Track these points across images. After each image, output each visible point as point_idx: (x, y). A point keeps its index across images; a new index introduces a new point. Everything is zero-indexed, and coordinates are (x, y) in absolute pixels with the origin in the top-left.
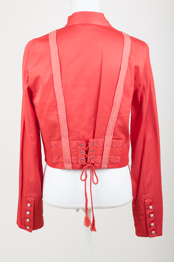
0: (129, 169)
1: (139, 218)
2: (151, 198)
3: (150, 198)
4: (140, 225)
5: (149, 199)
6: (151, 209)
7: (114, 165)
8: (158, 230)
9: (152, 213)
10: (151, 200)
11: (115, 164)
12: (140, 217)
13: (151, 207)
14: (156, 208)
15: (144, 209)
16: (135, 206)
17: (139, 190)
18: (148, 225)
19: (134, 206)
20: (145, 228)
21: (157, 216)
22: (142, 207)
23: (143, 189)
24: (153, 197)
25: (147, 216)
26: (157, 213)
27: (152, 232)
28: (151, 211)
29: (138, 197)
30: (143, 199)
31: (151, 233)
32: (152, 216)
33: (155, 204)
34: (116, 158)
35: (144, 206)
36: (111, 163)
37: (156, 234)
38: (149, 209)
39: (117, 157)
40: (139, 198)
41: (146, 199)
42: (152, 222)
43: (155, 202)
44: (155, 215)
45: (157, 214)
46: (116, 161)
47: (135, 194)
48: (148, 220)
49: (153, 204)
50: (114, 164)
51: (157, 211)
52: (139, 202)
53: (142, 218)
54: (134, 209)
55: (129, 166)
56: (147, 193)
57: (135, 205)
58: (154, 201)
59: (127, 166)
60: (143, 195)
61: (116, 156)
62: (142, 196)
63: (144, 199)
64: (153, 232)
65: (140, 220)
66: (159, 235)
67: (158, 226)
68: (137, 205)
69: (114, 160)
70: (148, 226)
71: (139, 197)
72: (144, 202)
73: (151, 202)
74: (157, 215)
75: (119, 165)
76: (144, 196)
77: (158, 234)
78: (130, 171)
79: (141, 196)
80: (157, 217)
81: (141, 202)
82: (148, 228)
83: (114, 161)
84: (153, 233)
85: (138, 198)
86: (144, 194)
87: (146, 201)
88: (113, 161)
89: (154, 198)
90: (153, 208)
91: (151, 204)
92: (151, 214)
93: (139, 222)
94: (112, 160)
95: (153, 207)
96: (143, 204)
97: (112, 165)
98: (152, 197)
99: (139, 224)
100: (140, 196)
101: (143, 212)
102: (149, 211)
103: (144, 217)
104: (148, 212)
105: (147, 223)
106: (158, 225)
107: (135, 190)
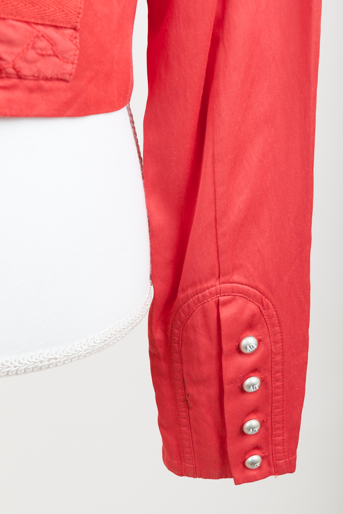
0: (135, 134)
1: (186, 395)
2: (255, 296)
3: (246, 295)
4: (190, 426)
5: (240, 302)
6: (249, 350)
7: (31, 90)
8: (279, 447)
9: (254, 371)
10: (252, 308)
11: (40, 89)
12: (190, 390)
13: (250, 342)
14: (276, 343)
15: (214, 352)
16: (166, 336)
17: (188, 253)
18: (231, 429)
19: (159, 335)
20: (213, 444)
21: (278, 384)
22: (204, 343)
23: (214, 247)
24: (262, 287)
25: (227, 387)
26: (277, 368)
27: (250, 459)
28: (248, 362)
29: (184, 290)
30: (211, 304)
31: (244, 463)
32: (253, 385)
33: (273, 326)
34: (42, 44)
35: (215, 341)
36: (9, 76)
37: (265, 465)
38: (239, 350)
39: (51, 32)
40: (188, 298)
41: (226, 303)
42: (253, 412)
43: (270, 317)
44: (269, 379)
45: (277, 372)
46: (49, 67)
47: (167, 272)
48: (229, 406)
49: (259, 326)
50: (31, 83)
51: (278, 358)
52: (189, 315)
53: (204, 395)
54: (161, 350)
55: (129, 109)
56: (235, 268)
57: (165, 331)
58: (268, 308)
59: (123, 111)
60: (213, 282)
61: (41, 28)
62: (205, 285)
63: (218, 304)
64: (255, 459)
65: (190, 404)
66: (278, 471)
67: (278, 432)
68: (176, 331)
69: (31, 54)
70: (228, 436)
71: (190, 291)
72: (215, 316)
73: (253, 316)
74: (277, 381)
75: (70, 95)
76: (214, 285)
77: (276, 466)
78: (139, 152)
79: (199, 287)
80: (278, 388)
81: (198, 319)
82: (229, 441)
83: (33, 62)
84: (253, 463)
85: (181, 296)
86: (213, 275)
87: (225, 313)
88: (20, 64)
89: (270, 295)
90: (262, 349)
91: (250, 327)
92: (247, 376)
93: (184, 414)
94: (17, 50)
95: (259, 341)
96: (206, 325)
97: (18, 95)
98: (256, 288)
99: (184, 421)
100: (194, 284)
101: (209, 369)
102: (240, 360)
103: (213, 391)
104: (231, 366)
105: (227, 421)
106: (277, 425)
107: (168, 255)
